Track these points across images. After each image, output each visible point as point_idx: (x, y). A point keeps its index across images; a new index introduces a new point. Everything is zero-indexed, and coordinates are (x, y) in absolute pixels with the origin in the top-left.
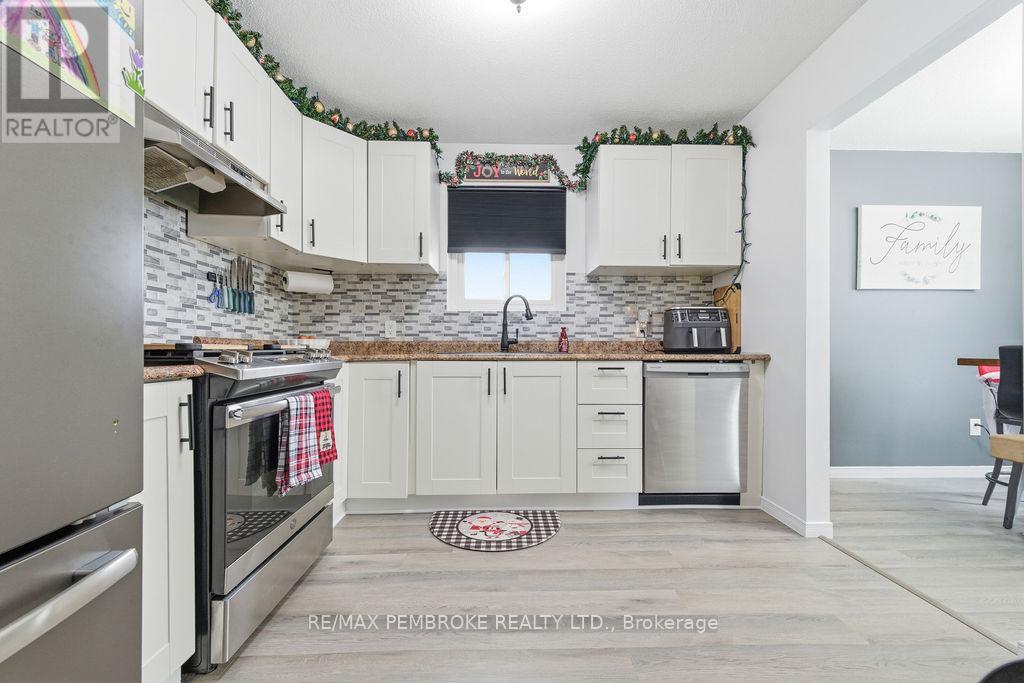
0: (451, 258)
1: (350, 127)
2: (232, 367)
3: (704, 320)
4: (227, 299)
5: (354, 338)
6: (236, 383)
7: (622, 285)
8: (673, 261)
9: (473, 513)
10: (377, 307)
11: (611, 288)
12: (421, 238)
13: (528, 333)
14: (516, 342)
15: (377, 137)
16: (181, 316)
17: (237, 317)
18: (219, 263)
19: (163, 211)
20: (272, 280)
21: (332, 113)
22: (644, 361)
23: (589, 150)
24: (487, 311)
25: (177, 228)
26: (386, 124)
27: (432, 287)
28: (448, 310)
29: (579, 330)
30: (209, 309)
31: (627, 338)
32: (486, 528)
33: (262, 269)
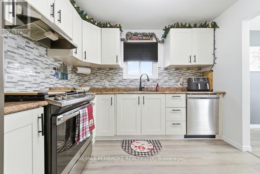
0: (124, 63)
1: (96, 24)
2: (59, 101)
3: (201, 81)
4: (60, 76)
5: (96, 87)
6: (60, 108)
7: (174, 71)
8: (193, 63)
9: (134, 141)
10: (103, 77)
11: (171, 72)
12: (117, 57)
13: (147, 85)
14: (144, 88)
15: (104, 27)
16: (45, 81)
17: (63, 81)
18: (57, 65)
19: (39, 48)
20: (73, 70)
21: (91, 19)
22: (186, 94)
23: (167, 30)
24: (135, 79)
25: (44, 53)
26: (107, 23)
27: (119, 72)
28: (124, 78)
29: (162, 84)
30: (54, 79)
31: (176, 86)
32: (139, 147)
33: (70, 67)
